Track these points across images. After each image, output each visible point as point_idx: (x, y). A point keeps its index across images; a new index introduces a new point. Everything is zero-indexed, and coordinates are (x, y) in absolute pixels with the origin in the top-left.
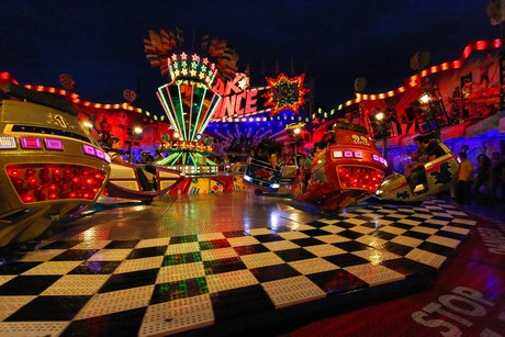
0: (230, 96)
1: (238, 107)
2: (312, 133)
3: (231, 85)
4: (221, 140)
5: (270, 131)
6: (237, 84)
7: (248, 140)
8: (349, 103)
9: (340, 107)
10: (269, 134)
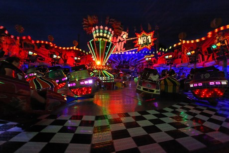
0: (119, 42)
1: (122, 47)
2: (157, 59)
3: (119, 38)
4: (114, 62)
5: (137, 58)
6: (122, 37)
7: (126, 62)
8: (175, 45)
9: (170, 48)
10: (137, 60)
